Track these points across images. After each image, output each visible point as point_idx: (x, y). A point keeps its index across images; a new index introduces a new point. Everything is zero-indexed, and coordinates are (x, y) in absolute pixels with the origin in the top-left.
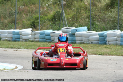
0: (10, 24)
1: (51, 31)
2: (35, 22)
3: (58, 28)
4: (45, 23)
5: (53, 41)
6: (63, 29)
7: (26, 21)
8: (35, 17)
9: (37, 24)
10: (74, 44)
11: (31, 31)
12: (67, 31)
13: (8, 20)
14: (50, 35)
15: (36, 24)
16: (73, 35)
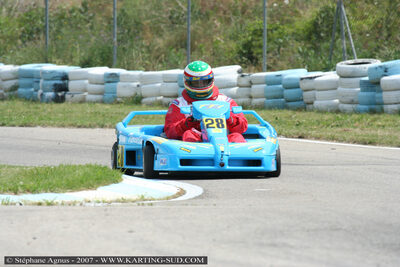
0: (174, 50)
1: (302, 73)
2: (254, 43)
3: (324, 62)
4: (284, 46)
5: (310, 106)
6: (342, 65)
7: (222, 42)
8: (252, 29)
9: (259, 51)
10: (376, 116)
11: (239, 72)
12: (354, 71)
13: (167, 38)
14: (299, 87)
15: (255, 52)
16: (374, 85)
